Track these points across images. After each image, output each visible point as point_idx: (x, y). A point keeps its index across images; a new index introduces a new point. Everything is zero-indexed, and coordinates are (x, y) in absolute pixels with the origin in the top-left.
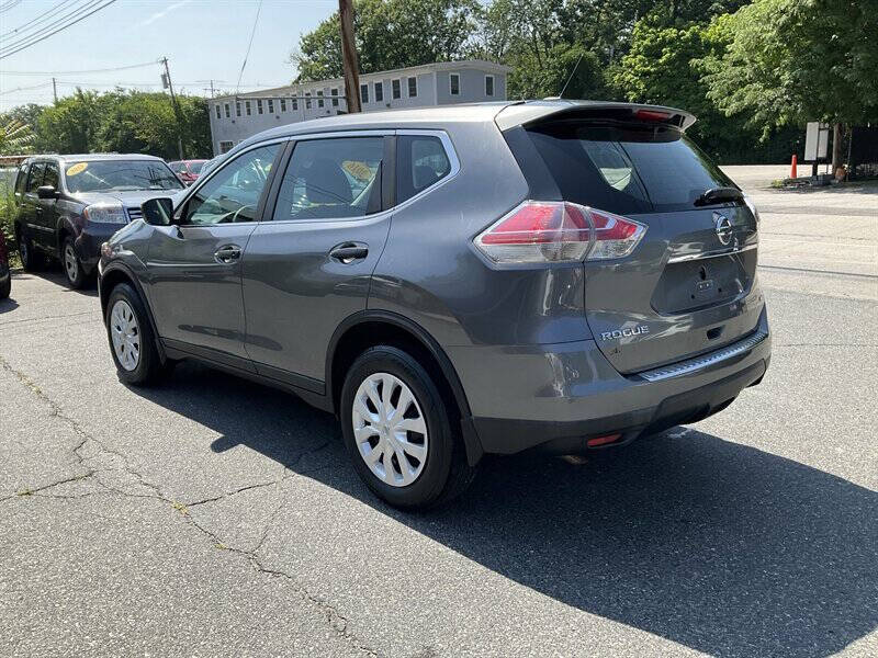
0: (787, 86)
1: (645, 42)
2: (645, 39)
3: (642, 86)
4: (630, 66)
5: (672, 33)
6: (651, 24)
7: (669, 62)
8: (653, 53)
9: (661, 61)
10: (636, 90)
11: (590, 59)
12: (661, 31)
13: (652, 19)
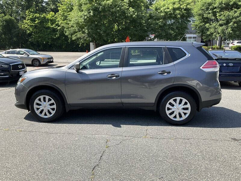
0: (87, 34)
1: (30, 17)
2: (30, 16)
3: (31, 29)
4: (26, 23)
5: (38, 15)
6: (31, 12)
7: (38, 23)
8: (33, 20)
9: (36, 23)
10: (29, 30)
11: (13, 20)
12: (34, 14)
13: (31, 10)
